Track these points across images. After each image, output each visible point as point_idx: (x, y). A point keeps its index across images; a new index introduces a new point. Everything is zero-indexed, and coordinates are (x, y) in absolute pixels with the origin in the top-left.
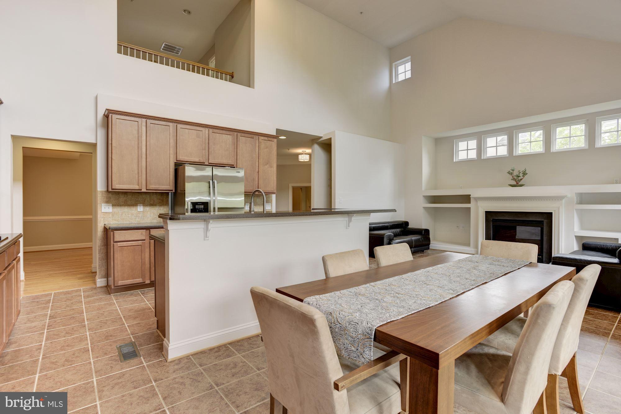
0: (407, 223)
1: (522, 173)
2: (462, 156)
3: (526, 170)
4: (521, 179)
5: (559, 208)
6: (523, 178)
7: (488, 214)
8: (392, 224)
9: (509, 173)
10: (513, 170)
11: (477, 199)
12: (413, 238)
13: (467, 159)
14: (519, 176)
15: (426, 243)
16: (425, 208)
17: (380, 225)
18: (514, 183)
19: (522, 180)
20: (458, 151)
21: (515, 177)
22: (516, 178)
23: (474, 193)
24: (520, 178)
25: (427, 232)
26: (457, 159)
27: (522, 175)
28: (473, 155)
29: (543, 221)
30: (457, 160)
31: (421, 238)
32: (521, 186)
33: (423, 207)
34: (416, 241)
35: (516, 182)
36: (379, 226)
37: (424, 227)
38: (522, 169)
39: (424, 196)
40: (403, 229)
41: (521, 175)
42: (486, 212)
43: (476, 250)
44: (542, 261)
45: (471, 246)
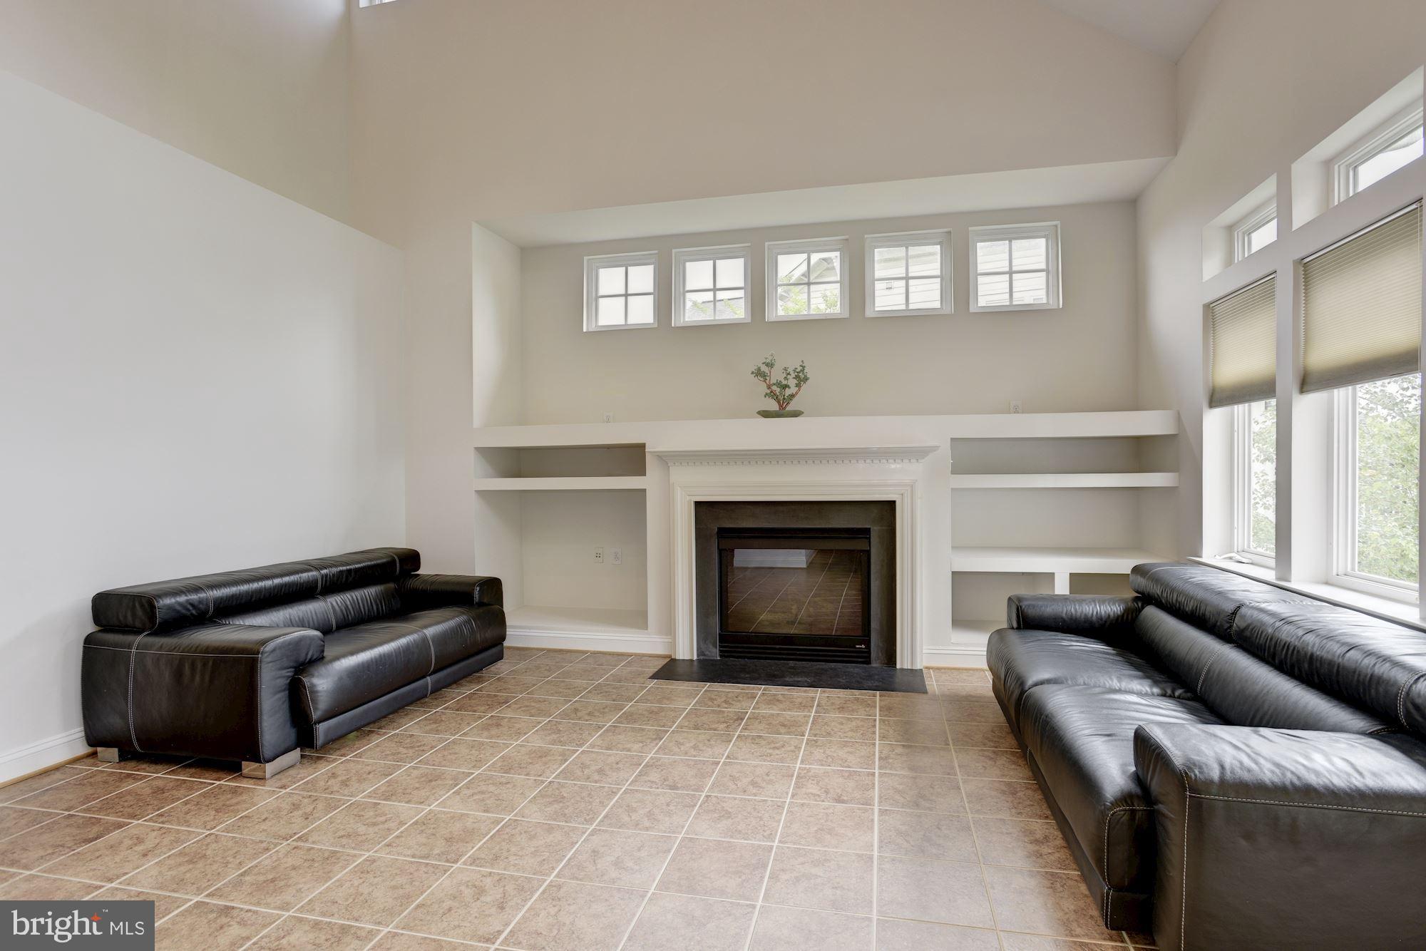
0: (411, 559)
1: (793, 375)
2: (609, 314)
3: (804, 367)
4: (792, 396)
5: (912, 486)
6: (797, 393)
7: (703, 509)
8: (334, 570)
9: (759, 373)
10: (770, 365)
11: (666, 459)
12: (430, 632)
13: (626, 325)
14: (787, 386)
15: (490, 634)
16: (483, 494)
17: (268, 583)
18: (773, 406)
19: (795, 400)
20: (598, 297)
21: (774, 388)
22: (778, 390)
23: (658, 438)
24: (788, 392)
25: (493, 586)
26: (594, 326)
27: (795, 381)
28: (643, 312)
29: (867, 531)
30: (593, 328)
31: (468, 622)
32: (796, 414)
33: (477, 492)
34: (441, 639)
35: (779, 402)
36: (259, 591)
37: (482, 570)
38: (793, 364)
39: (480, 451)
40: (391, 585)
41: (792, 382)
42: (699, 505)
43: (667, 640)
44: (867, 661)
45: (649, 628)
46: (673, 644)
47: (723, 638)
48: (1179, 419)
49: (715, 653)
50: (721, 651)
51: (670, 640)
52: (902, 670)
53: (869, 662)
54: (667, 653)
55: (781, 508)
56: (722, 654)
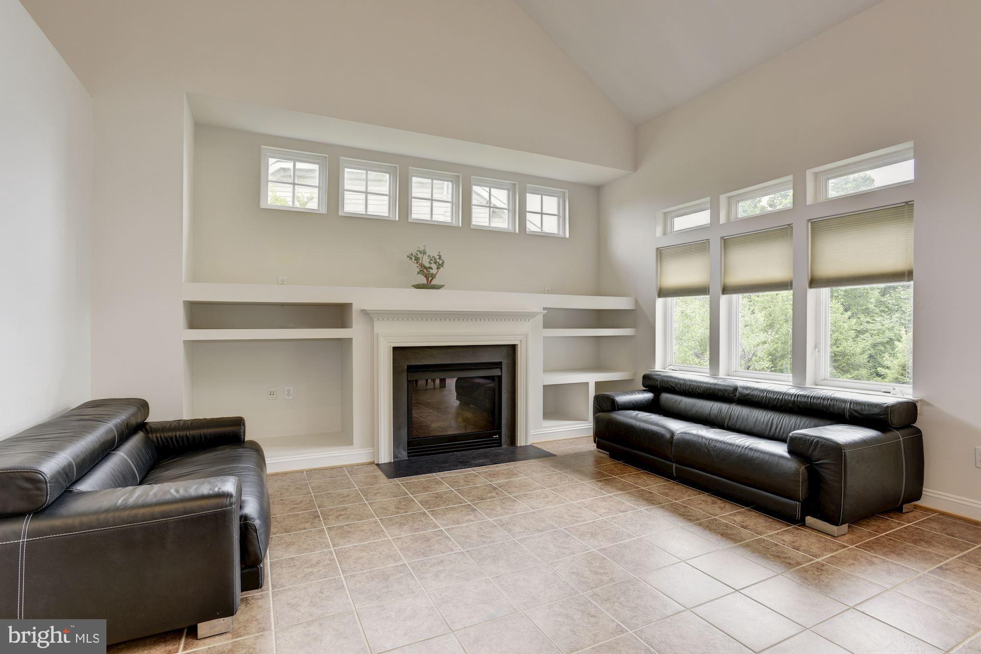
1: (434, 261)
3: (441, 256)
4: (434, 275)
5: (526, 336)
6: (437, 273)
7: (398, 352)
9: (413, 257)
10: (420, 252)
11: (367, 314)
14: (430, 268)
16: (189, 343)
18: (423, 281)
19: (436, 277)
21: (423, 268)
24: (432, 272)
27: (436, 265)
29: (501, 363)
32: (438, 287)
35: (426, 278)
38: (434, 254)
39: (185, 302)
41: (434, 266)
42: (396, 349)
43: (369, 451)
44: (500, 445)
45: (354, 444)
46: (376, 453)
47: (409, 444)
48: (636, 301)
49: (404, 455)
50: (408, 453)
51: (371, 451)
52: (520, 447)
53: (501, 446)
54: (369, 461)
55: (450, 351)
56: (410, 454)
